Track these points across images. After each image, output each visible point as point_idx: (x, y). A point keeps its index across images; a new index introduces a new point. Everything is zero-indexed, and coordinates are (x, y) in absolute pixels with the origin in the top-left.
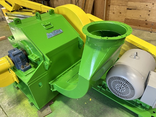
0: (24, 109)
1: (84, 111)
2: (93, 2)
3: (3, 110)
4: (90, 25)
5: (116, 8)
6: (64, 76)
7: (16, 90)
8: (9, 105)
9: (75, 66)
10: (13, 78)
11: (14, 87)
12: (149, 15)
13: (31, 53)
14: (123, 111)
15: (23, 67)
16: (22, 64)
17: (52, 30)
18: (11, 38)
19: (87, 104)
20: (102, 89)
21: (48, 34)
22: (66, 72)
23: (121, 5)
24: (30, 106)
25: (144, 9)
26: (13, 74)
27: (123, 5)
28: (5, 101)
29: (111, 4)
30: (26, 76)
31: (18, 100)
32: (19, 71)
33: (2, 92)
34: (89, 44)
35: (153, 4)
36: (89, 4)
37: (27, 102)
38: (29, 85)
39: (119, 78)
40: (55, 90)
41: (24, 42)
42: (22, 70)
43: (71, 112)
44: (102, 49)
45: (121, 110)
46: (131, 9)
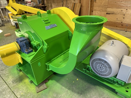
0: (25, 86)
1: (72, 87)
2: (80, 8)
3: (8, 86)
4: (77, 18)
5: (97, 13)
6: (57, 59)
7: (19, 72)
8: (13, 83)
9: (65, 53)
10: (18, 60)
11: (17, 69)
12: (124, 18)
13: (33, 41)
14: (103, 88)
15: (27, 51)
16: (26, 48)
17: (49, 24)
18: (18, 31)
19: (75, 82)
20: (87, 71)
21: (46, 27)
22: (59, 57)
23: (102, 10)
24: (29, 83)
25: (120, 13)
26: (18, 56)
27: (103, 11)
28: (10, 80)
29: (94, 10)
30: (29, 57)
31: (20, 79)
32: (24, 54)
33: (7, 74)
34: (77, 30)
35: (127, 10)
36: (77, 10)
37: (27, 81)
38: (31, 63)
39: (100, 59)
40: (50, 70)
41: (28, 32)
42: (26, 53)
43: (62, 88)
44: (86, 32)
45: (102, 87)
46: (110, 14)
